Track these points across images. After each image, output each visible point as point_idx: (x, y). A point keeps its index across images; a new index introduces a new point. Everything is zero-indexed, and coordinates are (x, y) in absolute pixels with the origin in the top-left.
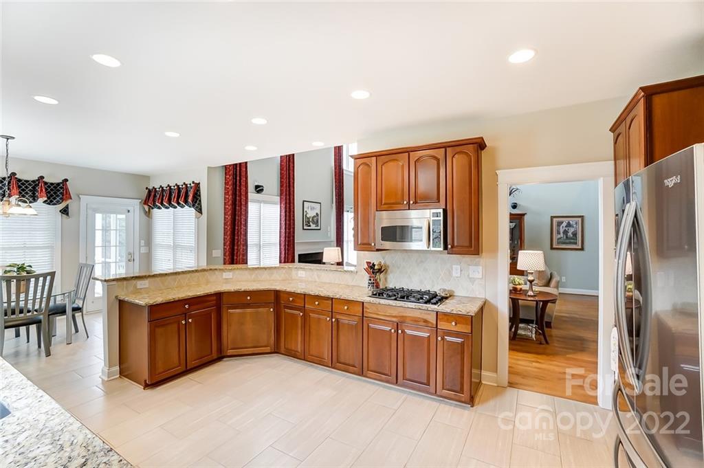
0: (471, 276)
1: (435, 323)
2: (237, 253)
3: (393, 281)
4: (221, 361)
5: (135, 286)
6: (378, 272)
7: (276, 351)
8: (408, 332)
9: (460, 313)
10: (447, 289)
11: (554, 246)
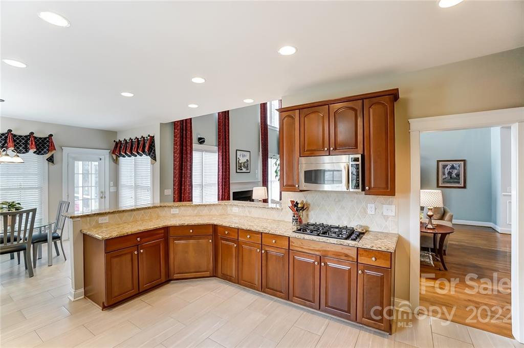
0: (384, 214)
1: (356, 257)
2: (184, 191)
3: (314, 217)
4: (168, 283)
5: (97, 222)
6: (301, 210)
7: (214, 274)
8: (330, 264)
9: (380, 249)
10: (363, 225)
11: (440, 185)
